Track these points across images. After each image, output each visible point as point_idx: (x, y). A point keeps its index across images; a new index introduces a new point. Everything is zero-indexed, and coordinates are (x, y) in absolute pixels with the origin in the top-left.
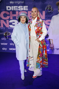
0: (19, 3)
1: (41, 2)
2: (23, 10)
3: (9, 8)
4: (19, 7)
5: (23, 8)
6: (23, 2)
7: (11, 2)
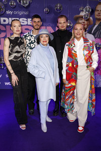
0: (21, 13)
1: (53, 15)
2: (27, 25)
3: (4, 21)
4: (21, 20)
5: (27, 21)
6: (26, 13)
7: (8, 12)
